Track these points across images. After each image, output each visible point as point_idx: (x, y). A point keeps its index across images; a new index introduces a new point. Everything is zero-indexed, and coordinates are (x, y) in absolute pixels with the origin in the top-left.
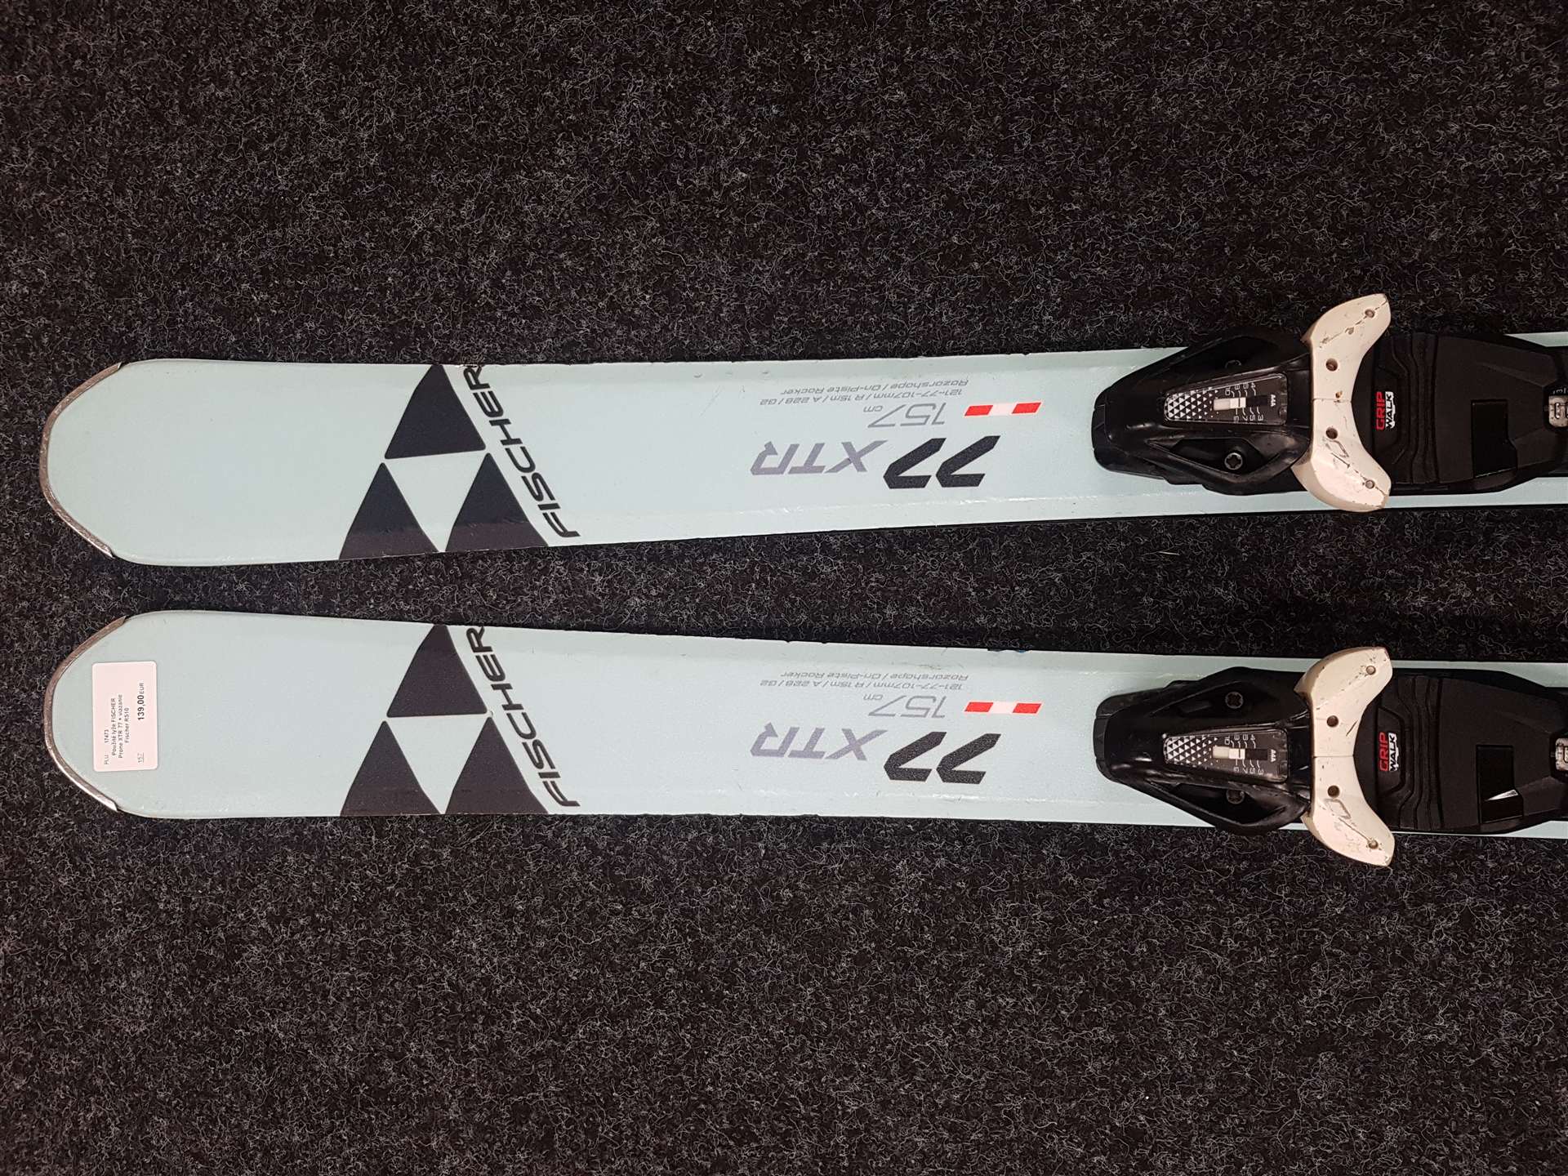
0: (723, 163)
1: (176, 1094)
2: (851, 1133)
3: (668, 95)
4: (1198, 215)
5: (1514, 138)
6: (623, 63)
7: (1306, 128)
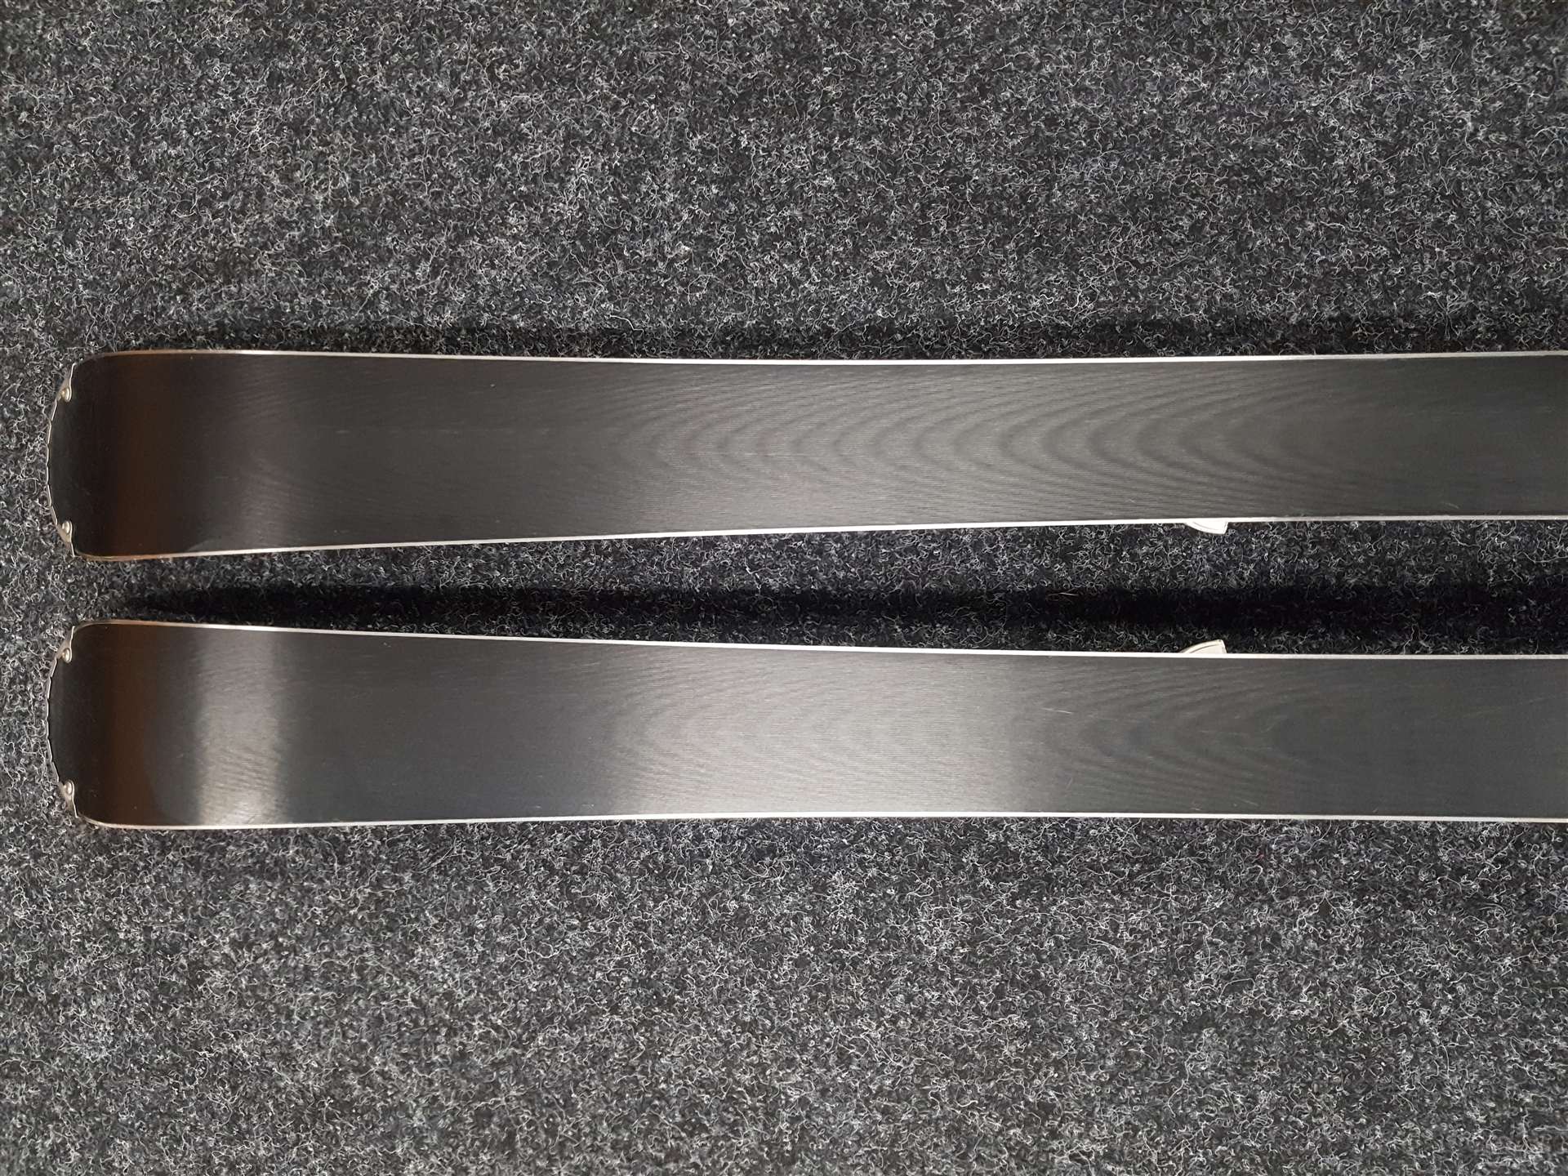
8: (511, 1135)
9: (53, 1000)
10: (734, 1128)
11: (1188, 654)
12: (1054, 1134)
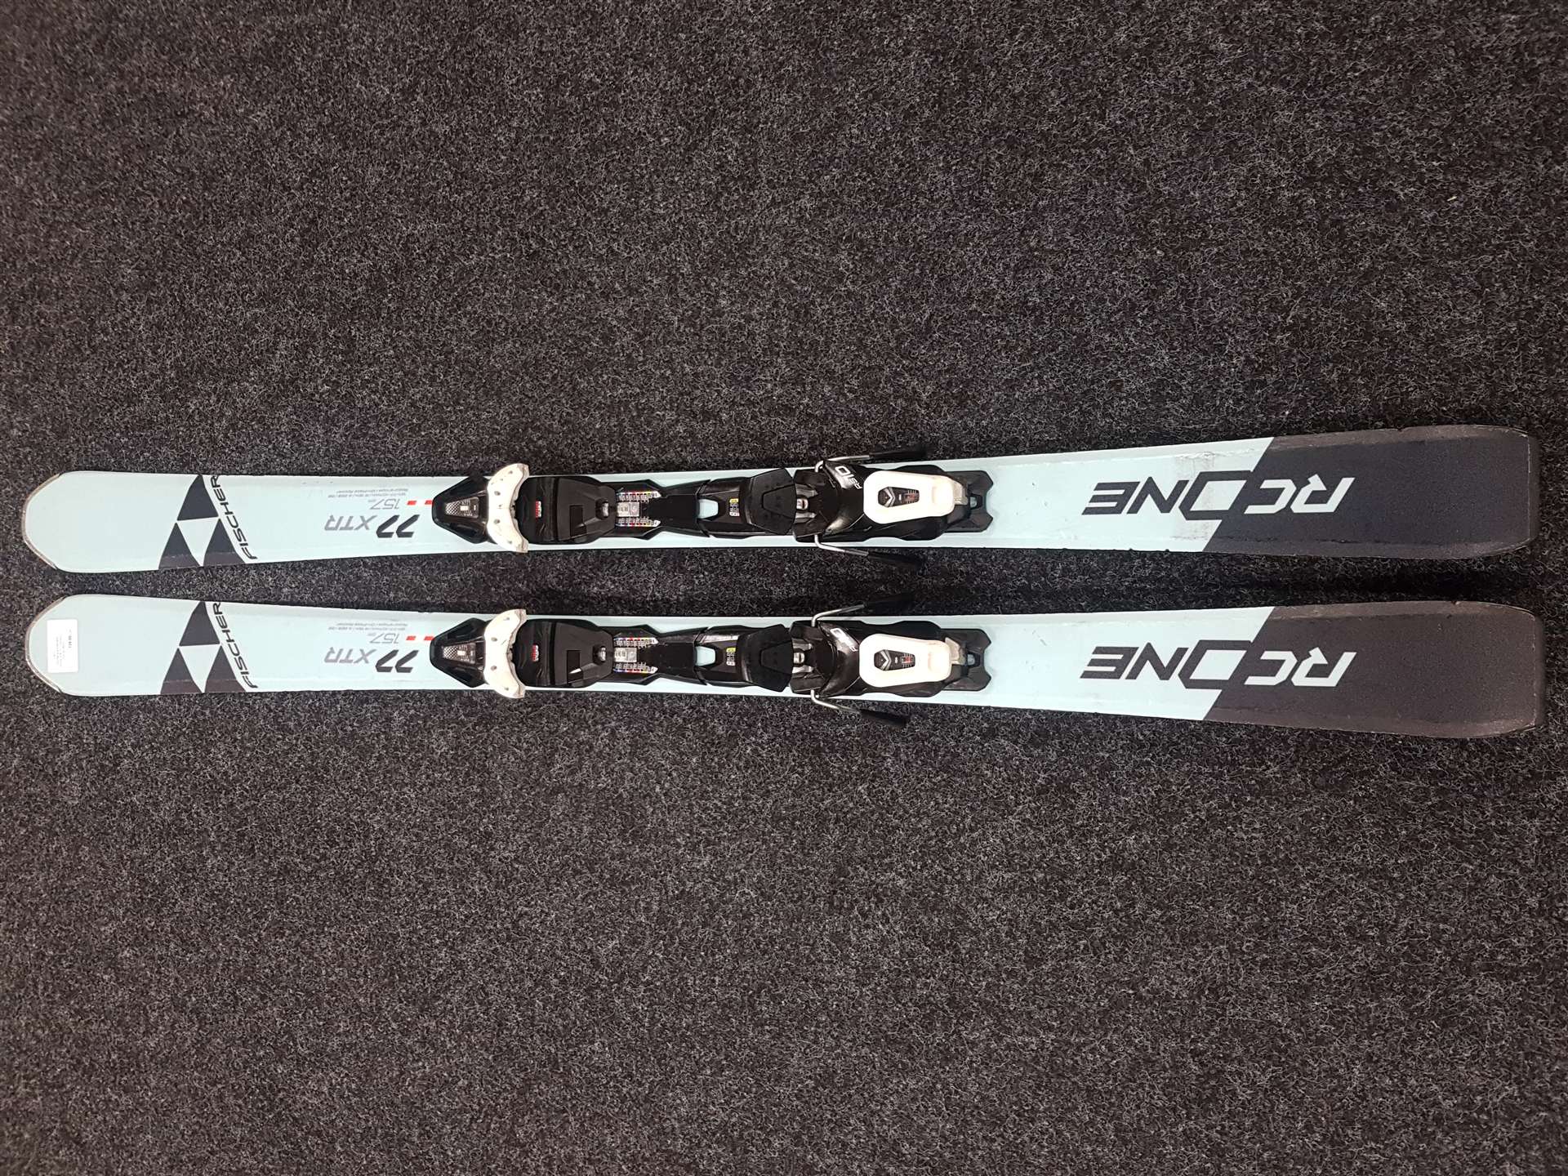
0: (320, 381)
1: (92, 834)
2: (377, 839)
3: (296, 349)
4: (509, 414)
5: (627, 383)
6: (278, 332)
7: (549, 375)
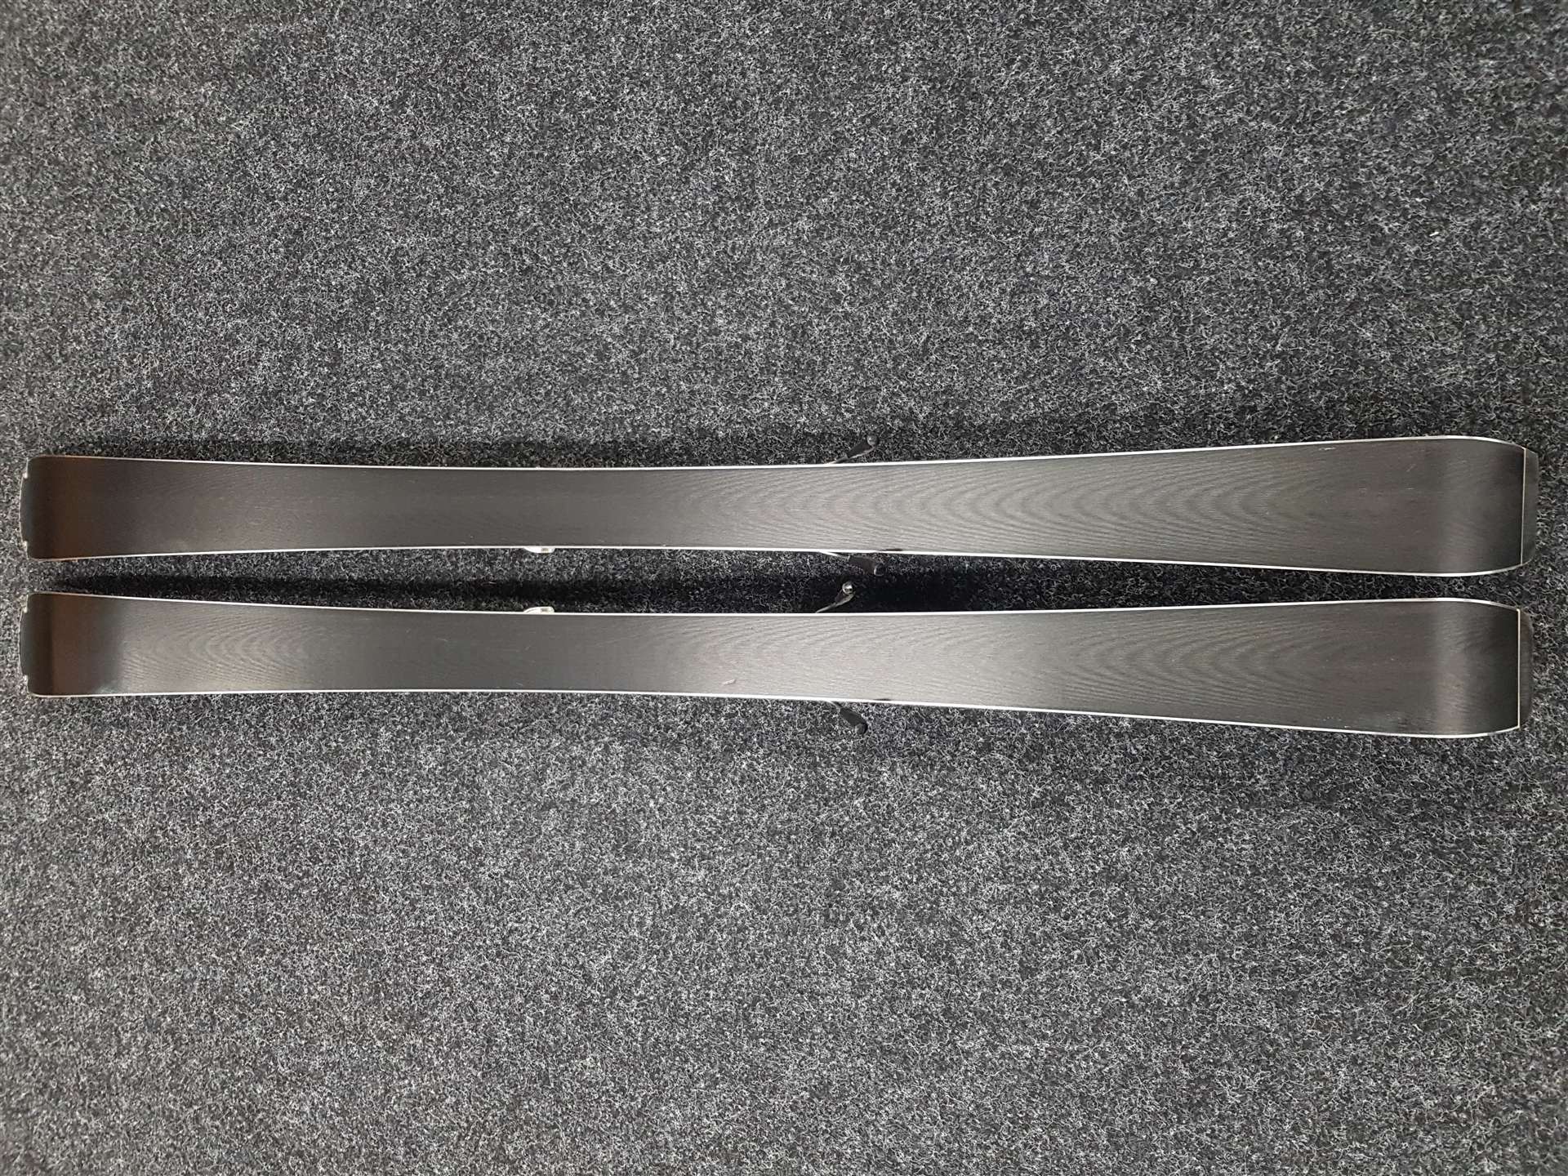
8: (232, 863)
9: (22, 790)
10: (334, 860)
11: (525, 612)
12: (482, 864)
